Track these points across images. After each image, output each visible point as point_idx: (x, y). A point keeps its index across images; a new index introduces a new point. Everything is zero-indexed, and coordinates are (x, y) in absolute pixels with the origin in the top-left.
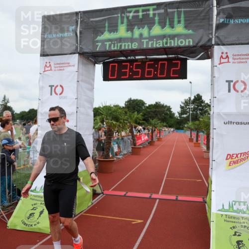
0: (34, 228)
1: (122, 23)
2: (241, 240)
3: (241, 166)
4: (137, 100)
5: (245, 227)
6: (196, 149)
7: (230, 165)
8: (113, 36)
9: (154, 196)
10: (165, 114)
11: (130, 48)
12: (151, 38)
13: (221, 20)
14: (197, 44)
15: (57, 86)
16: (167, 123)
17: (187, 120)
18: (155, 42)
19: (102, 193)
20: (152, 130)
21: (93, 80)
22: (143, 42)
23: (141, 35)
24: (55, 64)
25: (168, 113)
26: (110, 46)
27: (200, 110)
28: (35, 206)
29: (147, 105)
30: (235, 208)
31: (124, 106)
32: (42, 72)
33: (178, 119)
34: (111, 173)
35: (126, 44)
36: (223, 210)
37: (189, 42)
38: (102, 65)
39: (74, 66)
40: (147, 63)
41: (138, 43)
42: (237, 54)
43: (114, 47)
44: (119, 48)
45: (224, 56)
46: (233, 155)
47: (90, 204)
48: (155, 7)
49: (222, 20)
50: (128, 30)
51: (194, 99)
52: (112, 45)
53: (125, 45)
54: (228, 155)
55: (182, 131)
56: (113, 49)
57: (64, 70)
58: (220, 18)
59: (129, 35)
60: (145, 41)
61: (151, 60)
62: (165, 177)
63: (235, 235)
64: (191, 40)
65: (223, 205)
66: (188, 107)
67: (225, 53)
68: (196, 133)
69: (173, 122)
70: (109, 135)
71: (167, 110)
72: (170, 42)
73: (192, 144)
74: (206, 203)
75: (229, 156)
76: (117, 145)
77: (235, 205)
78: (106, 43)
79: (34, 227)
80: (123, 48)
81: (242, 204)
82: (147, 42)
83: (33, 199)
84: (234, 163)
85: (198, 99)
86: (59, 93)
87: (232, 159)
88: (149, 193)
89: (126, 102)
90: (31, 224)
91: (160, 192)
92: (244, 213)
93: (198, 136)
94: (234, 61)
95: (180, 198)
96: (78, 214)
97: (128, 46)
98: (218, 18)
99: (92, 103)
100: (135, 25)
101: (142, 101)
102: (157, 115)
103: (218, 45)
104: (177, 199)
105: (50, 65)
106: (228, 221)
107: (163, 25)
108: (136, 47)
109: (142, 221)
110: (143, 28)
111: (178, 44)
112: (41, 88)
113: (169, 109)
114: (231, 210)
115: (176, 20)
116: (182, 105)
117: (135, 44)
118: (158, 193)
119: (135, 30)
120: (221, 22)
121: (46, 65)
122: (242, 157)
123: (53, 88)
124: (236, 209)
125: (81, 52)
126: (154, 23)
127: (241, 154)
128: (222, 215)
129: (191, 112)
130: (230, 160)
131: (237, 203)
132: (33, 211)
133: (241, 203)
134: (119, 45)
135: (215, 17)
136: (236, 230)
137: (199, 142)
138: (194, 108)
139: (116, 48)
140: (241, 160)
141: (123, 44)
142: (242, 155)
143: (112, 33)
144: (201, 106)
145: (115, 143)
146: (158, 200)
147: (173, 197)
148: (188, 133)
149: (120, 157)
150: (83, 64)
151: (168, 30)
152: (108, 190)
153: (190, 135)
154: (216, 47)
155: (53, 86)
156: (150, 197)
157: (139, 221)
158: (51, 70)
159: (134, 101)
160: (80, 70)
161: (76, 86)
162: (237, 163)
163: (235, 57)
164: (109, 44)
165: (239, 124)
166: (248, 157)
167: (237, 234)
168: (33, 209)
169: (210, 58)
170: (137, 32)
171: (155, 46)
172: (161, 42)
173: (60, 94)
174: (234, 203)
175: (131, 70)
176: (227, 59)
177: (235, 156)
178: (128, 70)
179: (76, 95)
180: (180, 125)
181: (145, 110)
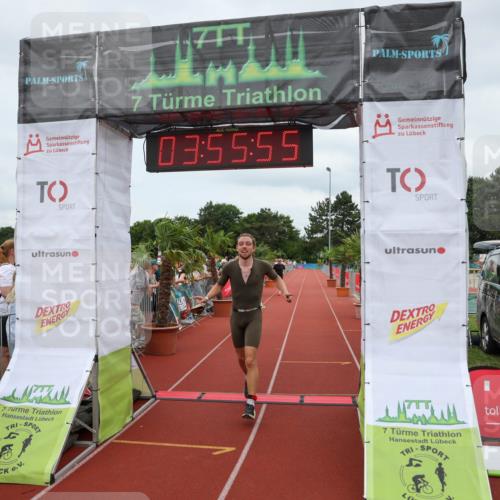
0: (12, 476)
1: (184, 56)
2: (421, 474)
3: (419, 333)
4: (224, 205)
5: (429, 448)
6: (341, 301)
7: (398, 332)
8: (165, 81)
10: (280, 233)
11: (200, 105)
12: (241, 87)
13: (374, 51)
14: (332, 98)
15: (54, 183)
16: (285, 251)
17: (323, 243)
18: (248, 94)
19: (154, 396)
22: (226, 94)
23: (221, 80)
24: (48, 139)
25: (287, 230)
26: (160, 102)
27: (348, 222)
28: (13, 430)
29: (245, 215)
30: (410, 414)
31: (197, 218)
32: (22, 156)
33: (305, 242)
34: (173, 354)
35: (192, 97)
36: (387, 418)
37: (315, 94)
38: (144, 139)
39: (88, 142)
40: (235, 135)
41: (215, 96)
43: (168, 104)
44: (177, 107)
45: (383, 121)
46: (404, 311)
47: (129, 419)
48: (248, 25)
49: (375, 53)
50: (195, 71)
51: (336, 202)
52: (164, 100)
53: (190, 101)
54: (394, 312)
55: (314, 265)
56: (165, 107)
57: (67, 150)
58: (373, 48)
59: (197, 79)
60: (229, 92)
61: (242, 129)
62: (280, 358)
63: (410, 464)
64: (318, 90)
65: (387, 411)
66: (324, 218)
67: (383, 115)
68: (340, 268)
69: (296, 248)
70: (166, 279)
71: (283, 225)
72: (279, 95)
73: (333, 291)
74: (357, 406)
75: (396, 314)
76: (183, 298)
78: (150, 96)
79: (11, 473)
80: (186, 106)
81: (422, 405)
82: (232, 94)
83: (10, 416)
84: (407, 327)
85: (344, 201)
86: (57, 198)
87: (402, 319)
89: (201, 210)
90: (6, 467)
91: (270, 390)
92: (427, 422)
93: (344, 275)
94: (400, 131)
95: (308, 399)
96: (104, 442)
97: (196, 101)
98: (369, 49)
99: (126, 216)
100: (209, 60)
101: (234, 207)
102: (263, 234)
103: (370, 100)
104: (302, 401)
105: (39, 141)
106: (397, 440)
107: (264, 62)
108: (212, 105)
109: (233, 449)
110: (224, 65)
111: (293, 98)
112: (22, 189)
113: (287, 221)
115: (289, 50)
116: (313, 214)
117: (209, 99)
118: (265, 392)
119: (208, 70)
120: (374, 55)
121: (30, 141)
122: (421, 316)
123: (46, 187)
125: (101, 115)
126: (245, 58)
127: (419, 309)
129: (331, 228)
130: (399, 322)
131: (414, 404)
132: (9, 442)
133: (421, 404)
134: (178, 100)
135: (363, 46)
136: (411, 455)
137: (346, 287)
138: (337, 219)
139: (171, 107)
140: (420, 321)
141: (186, 98)
142: (421, 311)
143: (163, 77)
144: (350, 215)
145: (180, 294)
146: (264, 407)
147: (295, 399)
148: (326, 269)
149: (191, 321)
150: (106, 137)
151: (274, 72)
152: (166, 389)
153: (329, 274)
154: (366, 105)
155: (46, 183)
157: (228, 449)
158: (41, 151)
159: (219, 207)
160: (102, 152)
161: (93, 183)
162: (412, 328)
163: (402, 124)
164: (158, 98)
165: (412, 252)
166: (431, 315)
167: (414, 463)
168: (9, 437)
169: (356, 125)
170: (212, 75)
171: (248, 102)
172: (261, 93)
174: (406, 404)
175: (202, 149)
176: (388, 127)
177: (408, 314)
178: (196, 150)
179: (94, 202)
180: (310, 254)
181: (241, 224)
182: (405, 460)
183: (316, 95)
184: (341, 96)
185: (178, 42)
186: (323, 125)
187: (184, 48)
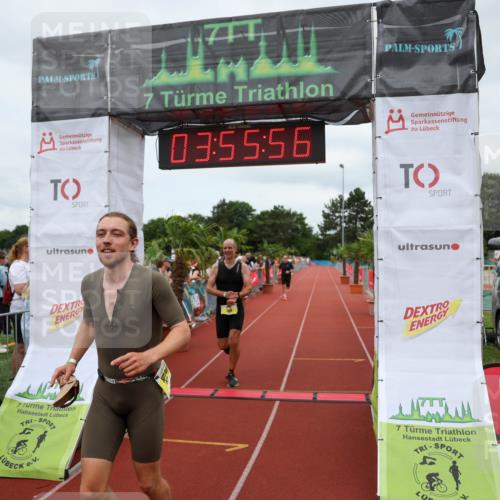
0: (27, 472)
1: (195, 53)
2: (435, 472)
3: (433, 330)
4: (237, 202)
5: (443, 446)
6: (355, 298)
7: (411, 330)
8: (176, 79)
9: (270, 394)
10: (293, 231)
11: (212, 102)
12: (252, 83)
13: (386, 46)
14: (344, 94)
15: (67, 181)
16: (298, 248)
17: (336, 239)
18: (260, 91)
20: (267, 263)
21: (141, 167)
22: (237, 90)
23: (232, 76)
24: (61, 137)
25: (299, 226)
26: (171, 100)
27: (362, 219)
28: (28, 426)
29: (258, 212)
30: (423, 412)
31: (210, 215)
32: (35, 155)
33: (318, 239)
35: (203, 94)
36: (400, 416)
37: (327, 89)
38: (156, 137)
39: (100, 140)
40: (247, 132)
41: (227, 92)
42: (419, 112)
43: (179, 102)
44: (189, 104)
45: (396, 116)
46: (417, 308)
48: (259, 21)
49: (388, 48)
50: (206, 67)
51: (349, 200)
52: (176, 97)
53: (201, 98)
54: (408, 309)
55: (327, 262)
56: (177, 105)
57: (80, 148)
58: (385, 43)
59: (209, 76)
60: (240, 89)
61: (254, 126)
62: (293, 355)
63: (424, 462)
64: (331, 86)
66: (337, 215)
67: (396, 111)
68: (353, 265)
69: (309, 245)
70: (180, 276)
71: (296, 222)
72: (291, 92)
73: (347, 288)
74: (370, 403)
75: (410, 312)
76: (196, 295)
77: (423, 405)
78: (162, 93)
79: (26, 468)
80: (198, 103)
81: (436, 403)
82: (243, 90)
83: (24, 412)
84: (421, 324)
85: (358, 197)
86: (70, 196)
87: (415, 316)
88: (261, 389)
89: (214, 208)
90: (19, 463)
91: (283, 387)
92: (441, 420)
93: (357, 272)
94: (414, 126)
95: (321, 396)
97: (208, 98)
98: (381, 43)
99: (139, 213)
100: (220, 57)
101: (247, 204)
102: (276, 231)
103: (383, 95)
104: (315, 398)
105: (52, 139)
106: (411, 438)
107: (276, 58)
108: (224, 102)
109: (247, 446)
110: (236, 62)
111: (305, 94)
112: (36, 187)
113: (301, 219)
114: (416, 416)
115: (300, 46)
116: (327, 211)
117: (221, 95)
118: (279, 389)
119: (219, 66)
120: (387, 50)
121: (43, 139)
122: (434, 312)
123: (59, 185)
124: (425, 415)
125: (114, 113)
126: (257, 54)
127: (432, 306)
128: (399, 426)
129: (344, 225)
130: (412, 319)
131: (427, 402)
132: (24, 437)
133: (434, 402)
134: (190, 97)
135: (375, 41)
136: (425, 453)
137: (360, 283)
138: (350, 216)
139: (183, 104)
140: (434, 318)
141: (198, 96)
142: (435, 308)
143: (175, 73)
144: (363, 211)
145: (193, 291)
146: (277, 403)
147: (308, 396)
148: (339, 266)
149: (204, 318)
150: (119, 136)
151: (285, 68)
152: (180, 386)
153: (342, 271)
154: (379, 101)
155: (59, 181)
156: (263, 397)
157: (241, 446)
158: (54, 149)
159: (232, 204)
160: (114, 150)
161: (106, 180)
162: (426, 325)
163: (416, 119)
164: (170, 96)
165: (426, 248)
166: (445, 312)
167: (428, 461)
168: (23, 433)
169: (369, 121)
170: (223, 72)
171: (260, 99)
172: (272, 90)
173: (74, 197)
174: (420, 402)
175: (215, 146)
176: (401, 122)
177: (421, 310)
178: (208, 147)
179: (106, 198)
180: (324, 250)
181: (254, 221)
182: (419, 458)
183: (328, 91)
184: (353, 92)
185: (189, 40)
186: (335, 121)
187: (195, 46)
